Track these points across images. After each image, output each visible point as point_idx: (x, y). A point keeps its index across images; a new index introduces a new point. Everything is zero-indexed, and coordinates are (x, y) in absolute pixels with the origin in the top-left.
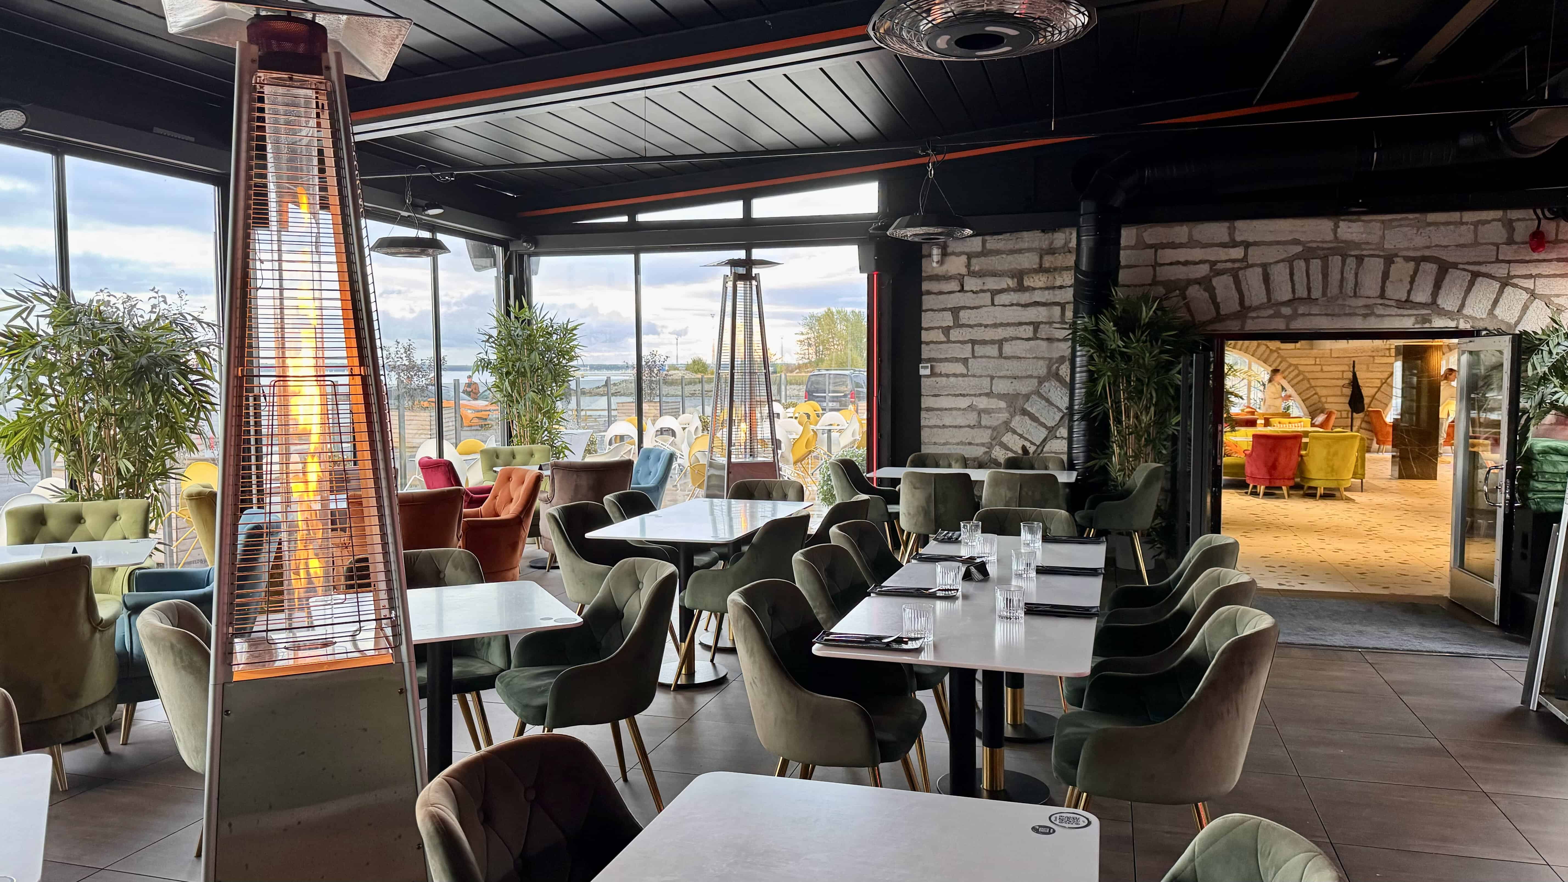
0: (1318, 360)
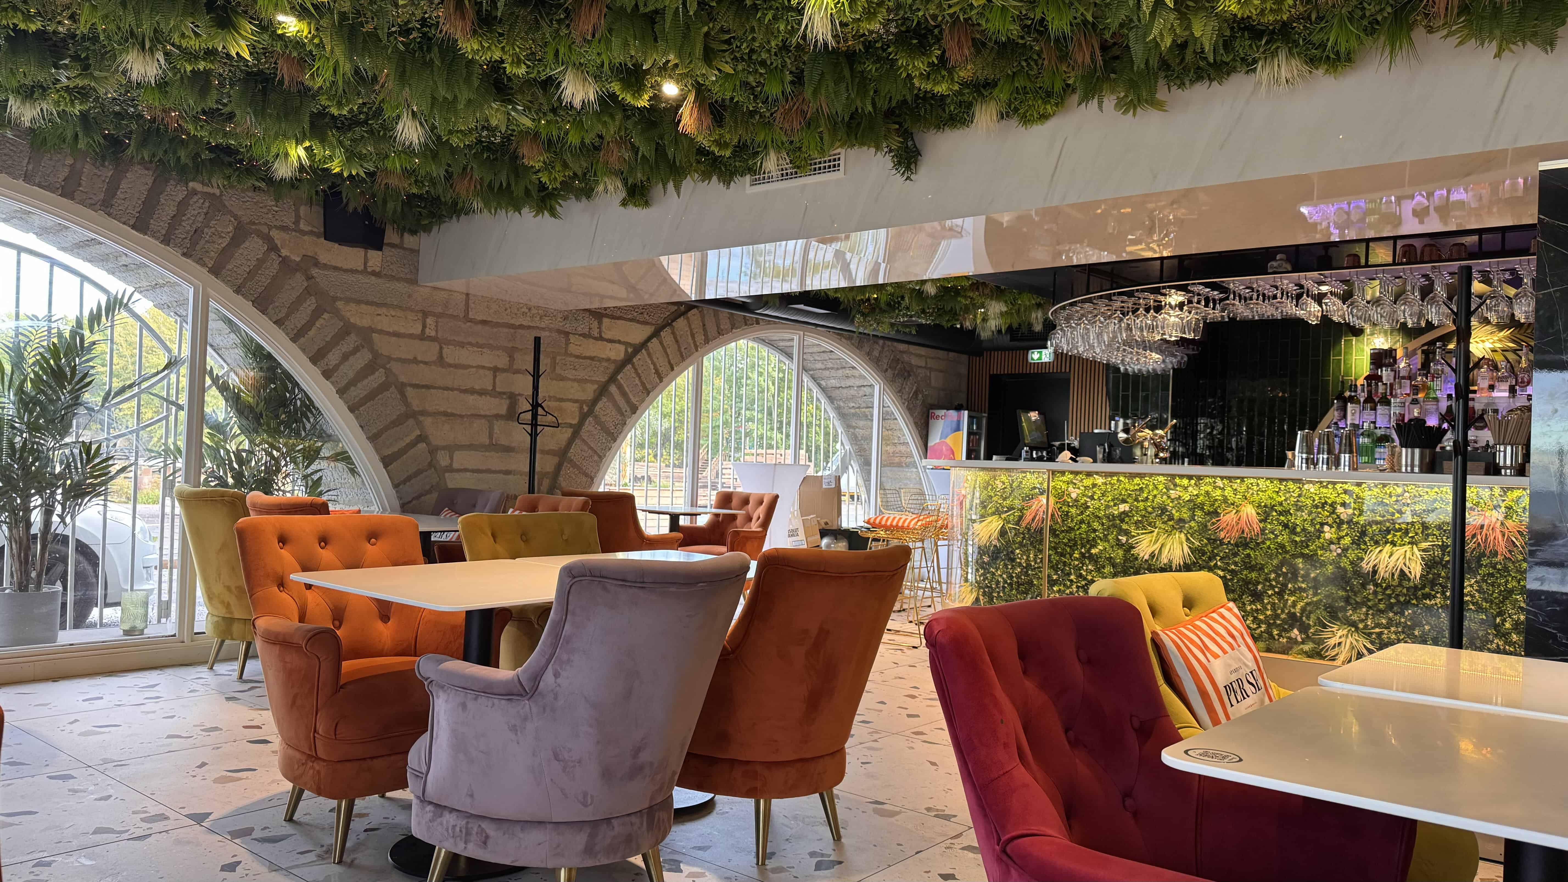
0: (430, 321)
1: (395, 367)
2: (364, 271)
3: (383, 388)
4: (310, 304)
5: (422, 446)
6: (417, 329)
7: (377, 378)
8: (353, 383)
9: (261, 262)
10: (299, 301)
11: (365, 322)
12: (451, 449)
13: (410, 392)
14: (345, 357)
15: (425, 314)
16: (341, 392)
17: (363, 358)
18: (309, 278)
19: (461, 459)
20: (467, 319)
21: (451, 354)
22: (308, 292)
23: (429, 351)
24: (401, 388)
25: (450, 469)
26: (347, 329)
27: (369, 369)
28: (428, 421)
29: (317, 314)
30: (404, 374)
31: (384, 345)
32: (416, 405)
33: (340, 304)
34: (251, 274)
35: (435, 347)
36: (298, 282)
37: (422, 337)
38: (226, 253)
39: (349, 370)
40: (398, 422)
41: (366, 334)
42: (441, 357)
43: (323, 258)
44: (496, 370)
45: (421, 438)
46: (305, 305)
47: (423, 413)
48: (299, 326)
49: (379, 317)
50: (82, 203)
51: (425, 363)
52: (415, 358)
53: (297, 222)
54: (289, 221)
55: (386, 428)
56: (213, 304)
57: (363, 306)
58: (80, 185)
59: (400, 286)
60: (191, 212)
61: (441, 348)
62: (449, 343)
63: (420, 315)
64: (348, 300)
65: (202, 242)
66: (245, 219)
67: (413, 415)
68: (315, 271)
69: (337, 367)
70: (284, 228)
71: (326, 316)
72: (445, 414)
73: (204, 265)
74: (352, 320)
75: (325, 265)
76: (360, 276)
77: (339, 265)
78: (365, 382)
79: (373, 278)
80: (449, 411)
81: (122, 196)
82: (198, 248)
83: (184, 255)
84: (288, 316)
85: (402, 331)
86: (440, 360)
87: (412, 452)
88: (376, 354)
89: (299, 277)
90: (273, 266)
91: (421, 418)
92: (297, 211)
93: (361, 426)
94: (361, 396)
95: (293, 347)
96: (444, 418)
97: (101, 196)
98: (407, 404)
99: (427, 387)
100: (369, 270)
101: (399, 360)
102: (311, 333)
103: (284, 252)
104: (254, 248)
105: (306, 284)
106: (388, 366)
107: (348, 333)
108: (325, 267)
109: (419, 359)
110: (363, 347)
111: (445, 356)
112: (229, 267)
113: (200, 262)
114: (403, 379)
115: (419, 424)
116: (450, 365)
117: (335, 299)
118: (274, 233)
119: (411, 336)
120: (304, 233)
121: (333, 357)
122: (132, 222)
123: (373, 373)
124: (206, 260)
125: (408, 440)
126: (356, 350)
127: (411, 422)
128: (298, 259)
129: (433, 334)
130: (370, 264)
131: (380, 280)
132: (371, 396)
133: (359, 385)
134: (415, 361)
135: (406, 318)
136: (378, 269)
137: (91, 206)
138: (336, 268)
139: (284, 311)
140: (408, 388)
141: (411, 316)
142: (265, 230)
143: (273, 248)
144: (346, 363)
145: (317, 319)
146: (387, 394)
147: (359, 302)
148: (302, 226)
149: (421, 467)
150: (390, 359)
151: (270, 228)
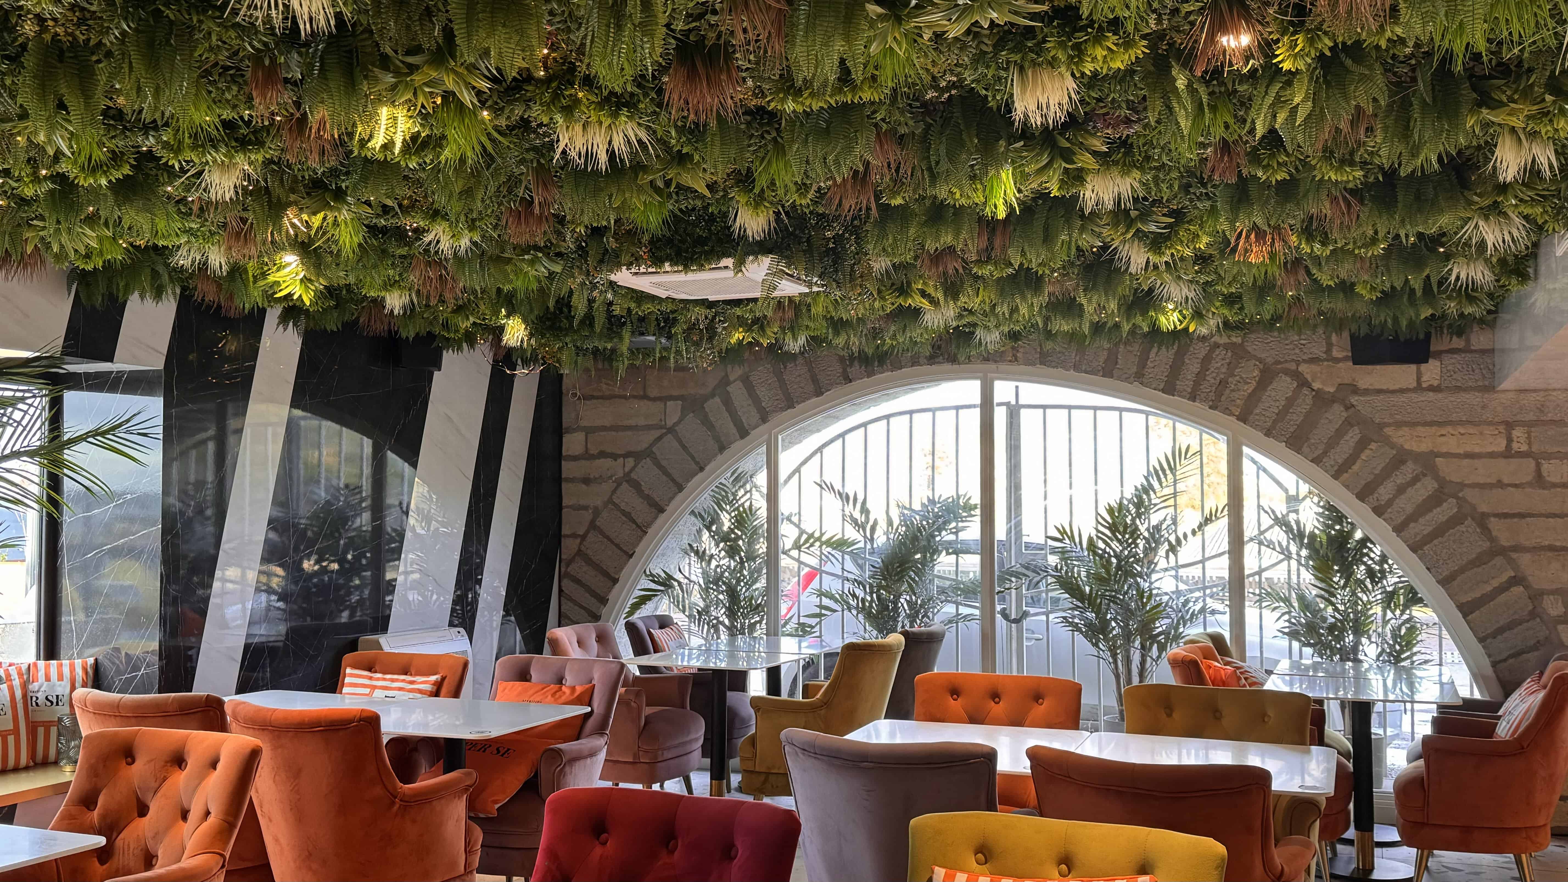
1: (1469, 494)
2: (1419, 388)
3: (1455, 521)
4: (1353, 436)
5: (1518, 590)
6: (1500, 445)
7: (1447, 510)
8: (1412, 518)
9: (1291, 400)
10: (1340, 433)
11: (1424, 447)
13: (1494, 524)
14: (1401, 490)
15: (1509, 426)
16: (1399, 530)
17: (1426, 488)
18: (1349, 407)
21: (1553, 471)
22: (1348, 423)
23: (1525, 470)
24: (1482, 521)
26: (1400, 459)
27: (1435, 500)
28: (1524, 559)
29: (1362, 444)
30: (1484, 502)
31: (1449, 470)
32: (1505, 539)
33: (1388, 431)
34: (1282, 414)
35: (1529, 464)
36: (1337, 413)
37: (1508, 454)
38: (1253, 398)
39: (1406, 504)
40: (1479, 561)
41: (1427, 460)
42: (1540, 475)
43: (1362, 384)
45: (1517, 580)
46: (1346, 438)
47: (1516, 548)
48: (1340, 461)
49: (1442, 438)
50: (1119, 378)
51: (1516, 486)
52: (1499, 481)
53: (1328, 351)
54: (1318, 350)
55: (1462, 570)
56: (1246, 450)
57: (1420, 428)
58: (1117, 363)
59: (1469, 398)
60: (1214, 365)
61: (1538, 465)
62: (1549, 456)
63: (1502, 428)
64: (1399, 425)
65: (1227, 391)
66: (1270, 360)
67: (1498, 551)
68: (1354, 400)
69: (1390, 503)
70: (1313, 360)
71: (1373, 446)
72: (1552, 548)
73: (1231, 414)
74: (1407, 447)
75: (1366, 390)
76: (1414, 395)
77: (1384, 387)
78: (1428, 517)
79: (1431, 394)
80: (1558, 544)
81: (1152, 365)
82: (1223, 398)
83: (1210, 408)
84: (1325, 453)
85: (1477, 450)
86: (1540, 481)
87: (1502, 598)
88: (1443, 483)
89: (1337, 408)
90: (1306, 401)
91: (1514, 555)
92: (1329, 338)
93: (1428, 569)
94: (1425, 532)
95: (1336, 484)
96: (1550, 554)
97: (1134, 369)
98: (1492, 539)
99: (1522, 516)
100: (1424, 385)
101: (1481, 486)
102: (1355, 468)
103: (1316, 385)
104: (1283, 386)
105: (1345, 414)
106: (1460, 495)
107: (1403, 462)
108: (1366, 392)
109: (1506, 481)
110: (1425, 475)
111: (1545, 474)
112: (1257, 411)
113: (1227, 411)
114: (1484, 508)
115: (1511, 562)
116: (1554, 485)
117: (1382, 426)
118: (1303, 368)
119: (1492, 455)
120: (1337, 360)
121: (1385, 492)
122: (1161, 387)
123: (1439, 503)
124: (1233, 409)
125: (1495, 583)
126: (1415, 480)
127: (1499, 561)
128: (1332, 390)
129: (1524, 448)
130: (1424, 379)
131: (1440, 395)
132: (1439, 531)
133: (1421, 520)
134: (1500, 484)
135: (1481, 433)
136: (1436, 383)
138: (1380, 391)
139: (1321, 448)
140: (1492, 519)
141: (1488, 430)
142: (1293, 366)
143: (1304, 383)
144: (1402, 497)
145: (1362, 451)
146: (1462, 528)
147: (1413, 424)
148: (1336, 353)
149: (1517, 617)
150: (1463, 486)
151: (1298, 363)
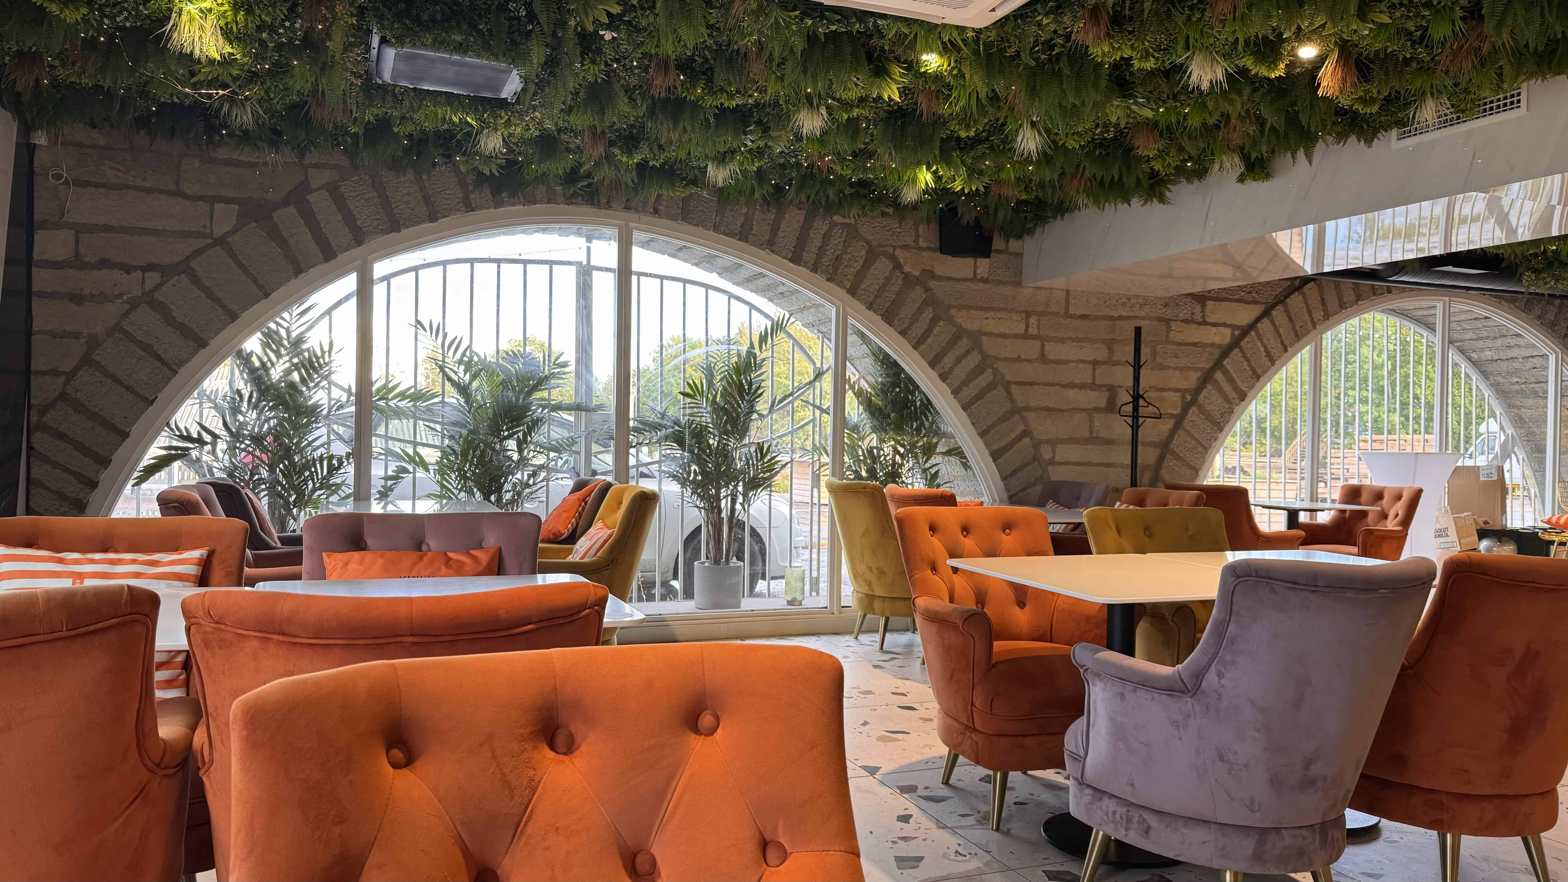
0: (1033, 320)
1: (1002, 367)
2: (974, 279)
3: (991, 386)
4: (928, 314)
5: (1027, 440)
6: (1020, 329)
7: (987, 377)
8: (965, 383)
9: (888, 280)
10: (920, 311)
11: (975, 327)
12: (1053, 442)
13: (1014, 389)
14: (958, 360)
15: (1028, 314)
16: (955, 392)
17: (973, 360)
18: (927, 290)
19: (1063, 452)
20: (1067, 315)
21: (1053, 351)
22: (926, 303)
23: (1031, 349)
24: (1007, 385)
25: (1052, 462)
26: (960, 334)
27: (979, 370)
28: (1031, 416)
29: (934, 322)
30: (1009, 372)
31: (991, 347)
32: (1020, 402)
33: (953, 312)
34: (880, 291)
35: (1037, 344)
36: (918, 295)
37: (1026, 336)
38: (860, 275)
39: (961, 372)
40: (1004, 418)
41: (976, 337)
42: (1043, 354)
43: (939, 271)
44: (1095, 363)
45: (1026, 433)
46: (924, 315)
47: (1028, 409)
48: (919, 335)
49: (987, 321)
50: (754, 244)
51: (1029, 361)
52: (1019, 357)
53: (916, 241)
54: (909, 240)
55: (994, 425)
56: (851, 321)
57: (973, 312)
58: (752, 229)
59: (1006, 290)
60: (833, 241)
61: (1043, 346)
62: (1050, 339)
63: (1023, 315)
64: (961, 307)
65: (842, 267)
66: (874, 243)
67: (1017, 411)
68: (932, 284)
69: (951, 370)
70: (905, 247)
71: (942, 323)
72: (1048, 409)
73: (843, 287)
74: (964, 326)
75: (941, 276)
76: (971, 284)
77: (952, 276)
78: (975, 383)
79: (982, 284)
80: (1051, 406)
81: (782, 235)
82: (839, 273)
83: (828, 280)
84: (909, 326)
85: (1008, 332)
86: (1043, 358)
87: (1017, 447)
88: (985, 356)
89: (919, 290)
90: (898, 282)
91: (1025, 414)
92: (917, 230)
93: (973, 424)
94: (973, 395)
95: (915, 353)
96: (1046, 413)
97: (767, 237)
98: (1012, 401)
99: (1031, 384)
100: (978, 277)
101: (1006, 360)
102: (929, 340)
103: (907, 269)
104: (882, 267)
105: (924, 296)
106: (995, 366)
107: (960, 338)
108: (941, 278)
109: (1023, 357)
110: (973, 349)
111: (1046, 353)
112: (863, 286)
113: (841, 285)
114: (1008, 377)
115: (1023, 418)
116: (1051, 362)
117: (950, 307)
118: (898, 253)
119: (1016, 336)
120: (922, 249)
121: (948, 361)
122: (790, 256)
123: (982, 373)
124: (845, 282)
125: (1014, 435)
126: (967, 353)
127: (1016, 418)
128: (917, 274)
129: (1035, 332)
130: (979, 271)
131: (987, 286)
132: (980, 396)
133: (970, 385)
134: (1019, 359)
135: (1011, 319)
136: (986, 276)
137: (760, 246)
138: (949, 279)
139: (907, 322)
140: (1014, 386)
141: (1015, 317)
142: (890, 250)
143: (898, 266)
144: (959, 366)
145: (934, 327)
146: (995, 392)
147: (969, 308)
148: (922, 243)
149: (1025, 461)
150: (997, 359)
151: (895, 248)
